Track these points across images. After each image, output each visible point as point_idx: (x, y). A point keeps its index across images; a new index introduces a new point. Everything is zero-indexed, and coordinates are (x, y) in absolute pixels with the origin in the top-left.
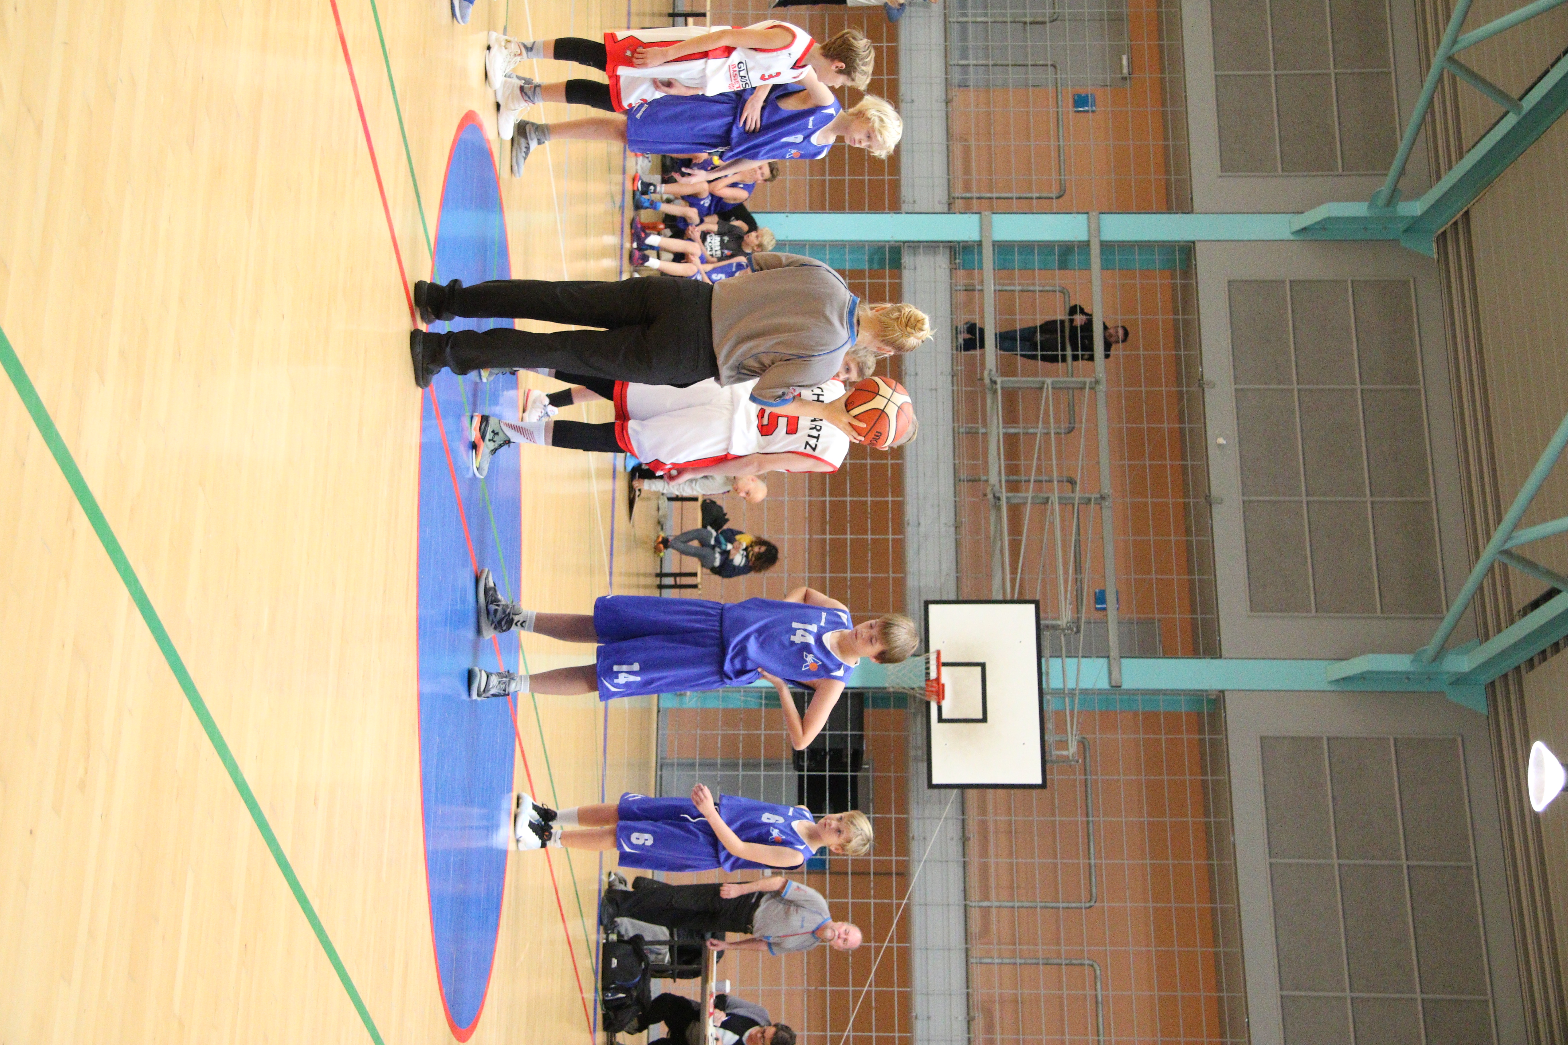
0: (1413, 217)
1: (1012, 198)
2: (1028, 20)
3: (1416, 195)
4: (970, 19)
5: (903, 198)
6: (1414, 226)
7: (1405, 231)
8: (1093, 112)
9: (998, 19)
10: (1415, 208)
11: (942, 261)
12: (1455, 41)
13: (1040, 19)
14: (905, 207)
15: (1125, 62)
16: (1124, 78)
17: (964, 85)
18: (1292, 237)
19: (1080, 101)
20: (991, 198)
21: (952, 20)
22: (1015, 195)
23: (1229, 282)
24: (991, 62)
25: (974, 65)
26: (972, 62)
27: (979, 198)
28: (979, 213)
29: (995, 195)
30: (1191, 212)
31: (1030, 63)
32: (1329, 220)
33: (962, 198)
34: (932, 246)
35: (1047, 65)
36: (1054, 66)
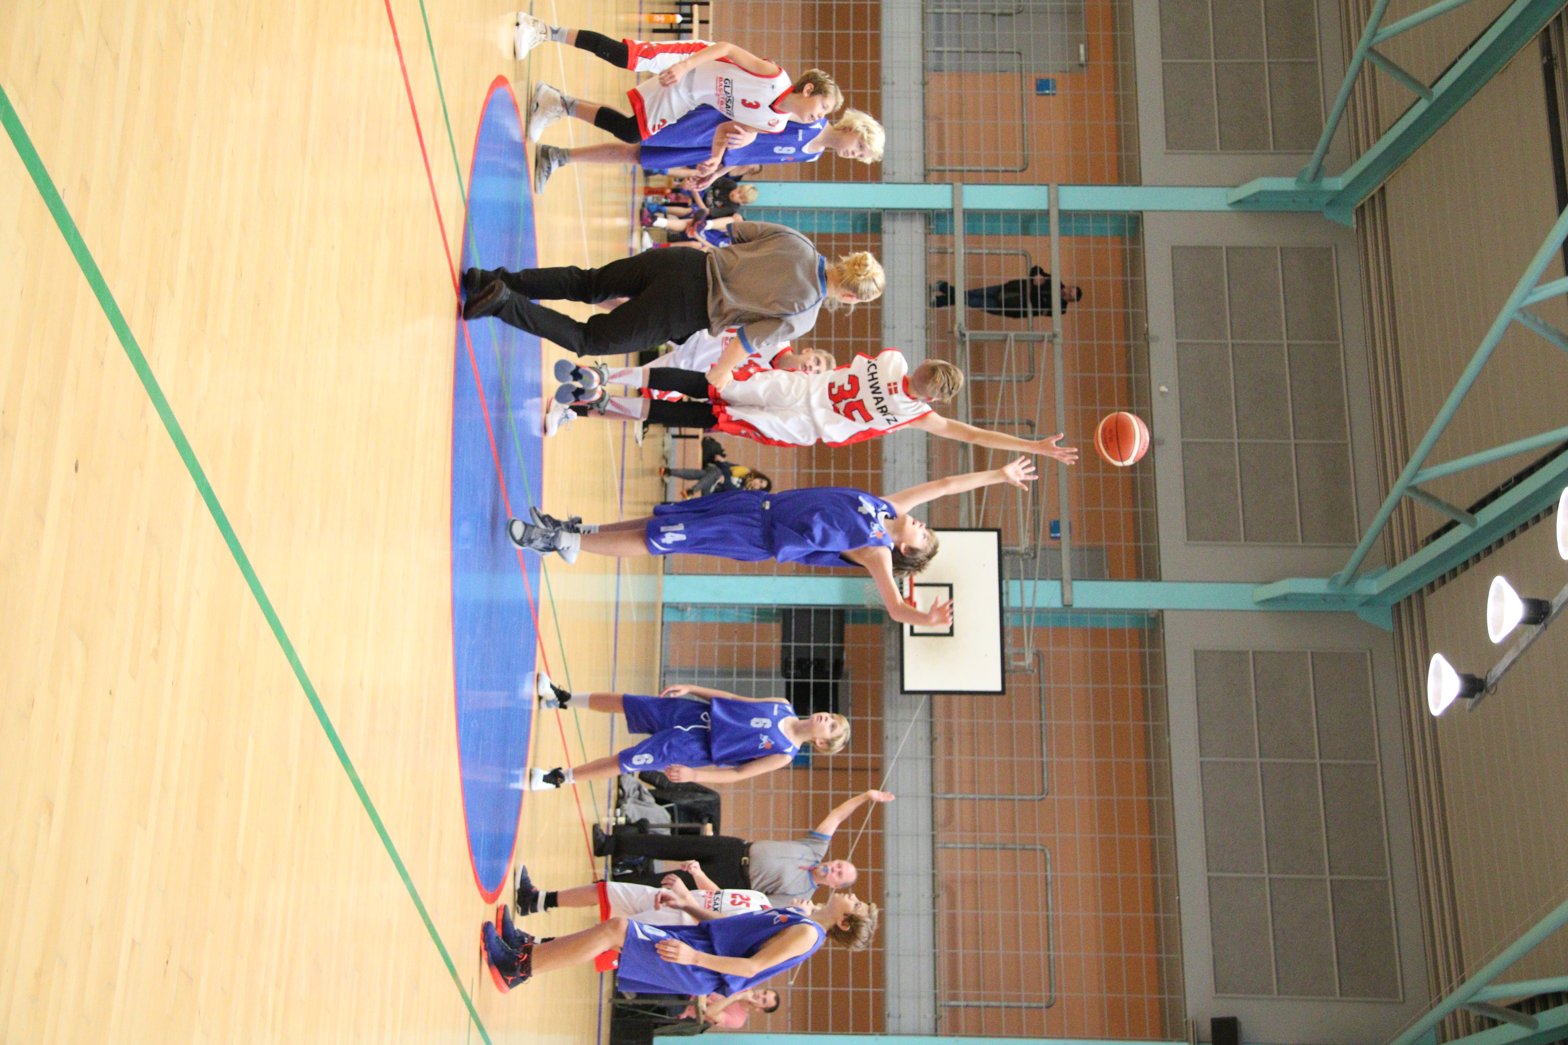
0: (1335, 192)
1: (980, 171)
2: (997, 11)
3: (1338, 171)
4: (945, 10)
5: (883, 171)
6: (1336, 200)
7: (1327, 204)
8: (1053, 94)
9: (971, 11)
10: (1337, 183)
11: (918, 226)
12: (1374, 34)
13: (1006, 11)
14: (885, 178)
15: (1082, 51)
16: (1081, 65)
17: (939, 69)
18: (1229, 209)
19: (1042, 85)
20: (962, 171)
21: (929, 11)
22: (983, 168)
23: (1173, 248)
24: (963, 49)
25: (948, 52)
26: (946, 49)
27: (951, 171)
28: (951, 184)
29: (966, 168)
30: (1139, 184)
31: (998, 49)
32: (1261, 193)
33: (937, 171)
34: (909, 213)
35: (1012, 53)
36: (1019, 53)
